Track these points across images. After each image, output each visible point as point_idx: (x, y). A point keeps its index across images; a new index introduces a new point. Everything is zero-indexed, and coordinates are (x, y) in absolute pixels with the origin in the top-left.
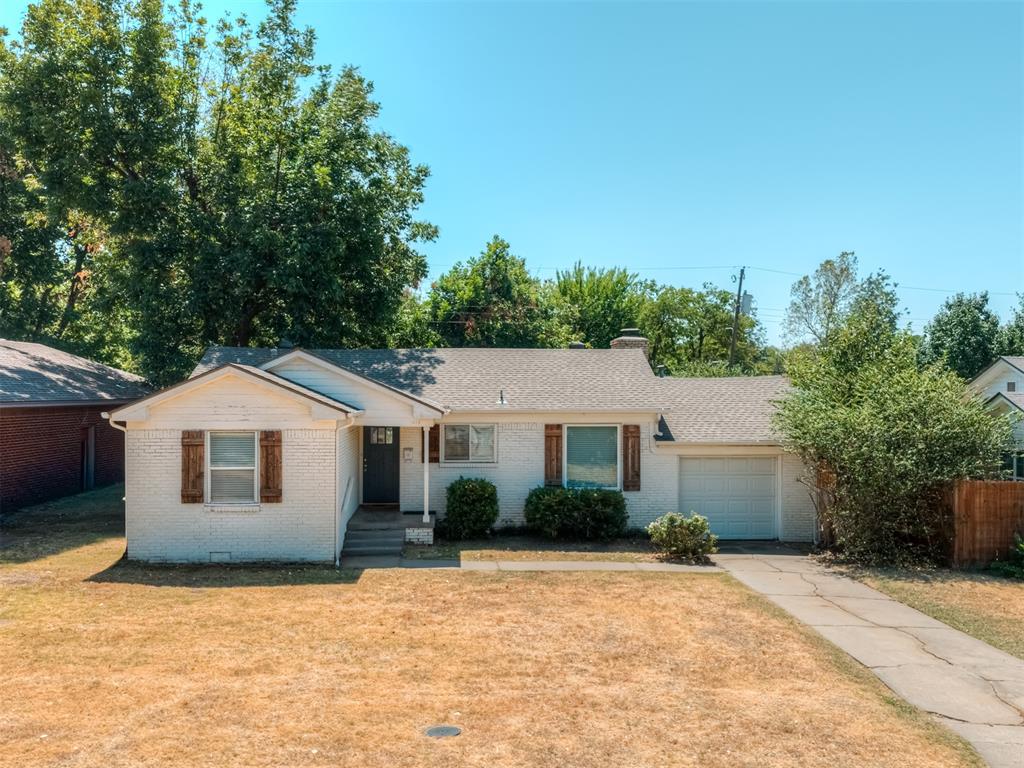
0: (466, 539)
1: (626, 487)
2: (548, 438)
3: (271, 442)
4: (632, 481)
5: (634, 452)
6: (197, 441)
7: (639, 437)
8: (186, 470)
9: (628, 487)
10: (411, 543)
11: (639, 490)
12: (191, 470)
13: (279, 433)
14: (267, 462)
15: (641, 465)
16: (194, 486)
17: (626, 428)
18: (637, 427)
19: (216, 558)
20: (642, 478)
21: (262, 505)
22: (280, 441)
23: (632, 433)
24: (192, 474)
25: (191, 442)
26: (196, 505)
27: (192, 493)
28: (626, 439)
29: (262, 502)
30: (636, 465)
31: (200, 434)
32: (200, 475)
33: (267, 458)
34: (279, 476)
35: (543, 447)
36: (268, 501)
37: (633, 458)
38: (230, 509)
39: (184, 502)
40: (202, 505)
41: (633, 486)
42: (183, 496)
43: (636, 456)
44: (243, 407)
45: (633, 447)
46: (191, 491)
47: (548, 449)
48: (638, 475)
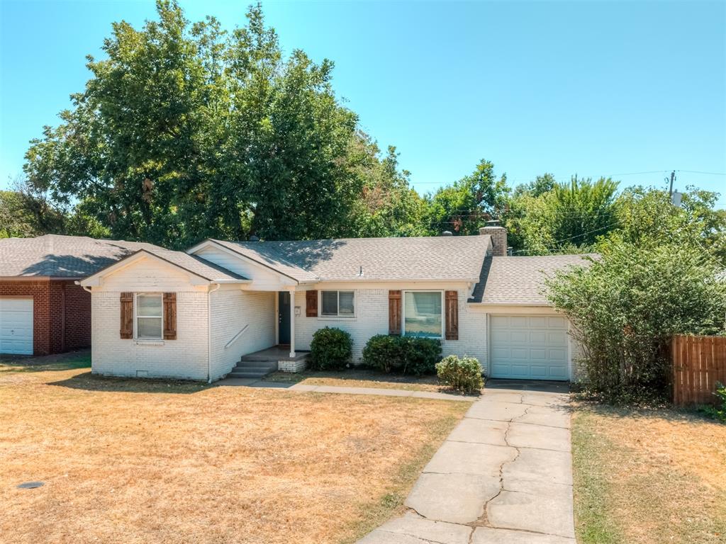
0: (323, 370)
1: (448, 337)
2: (391, 300)
3: (170, 300)
4: (452, 333)
5: (453, 310)
6: (129, 299)
7: (457, 300)
8: (123, 318)
9: (449, 336)
10: (281, 371)
11: (457, 339)
12: (126, 318)
13: (175, 294)
14: (167, 314)
15: (459, 320)
16: (127, 328)
17: (447, 292)
18: (456, 293)
19: (140, 375)
20: (459, 330)
21: (165, 341)
22: (175, 299)
23: (452, 297)
24: (126, 321)
25: (126, 299)
26: (129, 340)
27: (126, 333)
28: (447, 301)
29: (164, 339)
30: (455, 321)
31: (131, 294)
32: (131, 321)
33: (167, 310)
34: (175, 322)
35: (388, 307)
36: (168, 339)
37: (453, 315)
38: (147, 343)
39: (122, 338)
40: (132, 340)
41: (453, 336)
42: (121, 334)
43: (455, 314)
44: (154, 277)
45: (453, 307)
46: (126, 331)
47: (391, 308)
48: (456, 328)
